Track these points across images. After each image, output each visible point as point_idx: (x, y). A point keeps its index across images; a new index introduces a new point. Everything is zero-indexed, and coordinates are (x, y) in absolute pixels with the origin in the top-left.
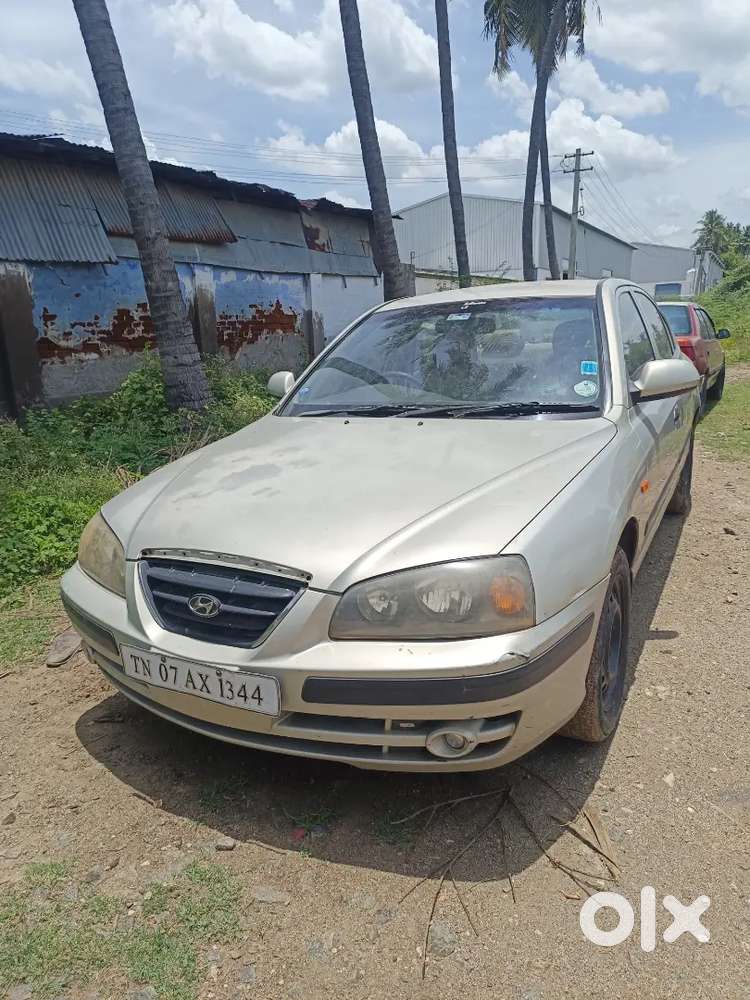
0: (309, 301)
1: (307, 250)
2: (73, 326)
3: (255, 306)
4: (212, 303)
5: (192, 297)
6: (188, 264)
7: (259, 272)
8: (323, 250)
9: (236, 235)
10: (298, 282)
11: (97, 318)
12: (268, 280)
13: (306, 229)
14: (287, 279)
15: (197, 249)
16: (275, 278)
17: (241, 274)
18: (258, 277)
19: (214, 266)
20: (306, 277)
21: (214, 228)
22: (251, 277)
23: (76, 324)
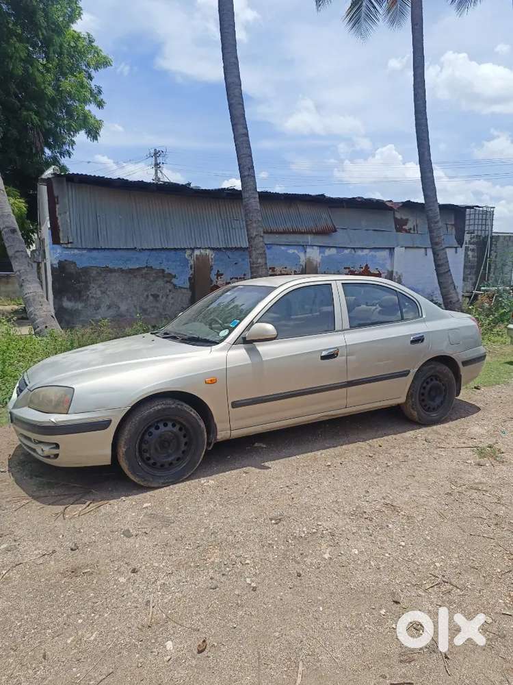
0: (392, 265)
1: (395, 233)
2: (231, 279)
3: (349, 268)
4: (316, 267)
5: (304, 264)
6: (303, 246)
7: (354, 248)
8: (409, 232)
9: (337, 227)
10: (386, 253)
11: (245, 275)
12: (360, 253)
13: (396, 220)
14: (375, 252)
15: (309, 238)
16: (366, 251)
17: (339, 250)
18: (353, 252)
19: (320, 246)
20: (391, 249)
21: (322, 225)
22: (347, 251)
23: (232, 278)
